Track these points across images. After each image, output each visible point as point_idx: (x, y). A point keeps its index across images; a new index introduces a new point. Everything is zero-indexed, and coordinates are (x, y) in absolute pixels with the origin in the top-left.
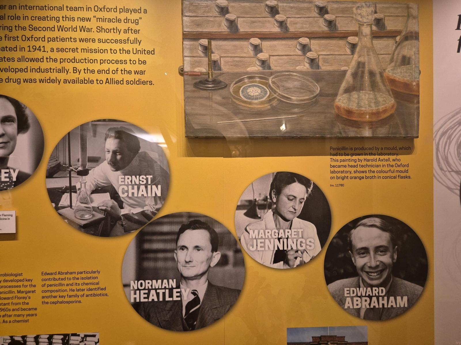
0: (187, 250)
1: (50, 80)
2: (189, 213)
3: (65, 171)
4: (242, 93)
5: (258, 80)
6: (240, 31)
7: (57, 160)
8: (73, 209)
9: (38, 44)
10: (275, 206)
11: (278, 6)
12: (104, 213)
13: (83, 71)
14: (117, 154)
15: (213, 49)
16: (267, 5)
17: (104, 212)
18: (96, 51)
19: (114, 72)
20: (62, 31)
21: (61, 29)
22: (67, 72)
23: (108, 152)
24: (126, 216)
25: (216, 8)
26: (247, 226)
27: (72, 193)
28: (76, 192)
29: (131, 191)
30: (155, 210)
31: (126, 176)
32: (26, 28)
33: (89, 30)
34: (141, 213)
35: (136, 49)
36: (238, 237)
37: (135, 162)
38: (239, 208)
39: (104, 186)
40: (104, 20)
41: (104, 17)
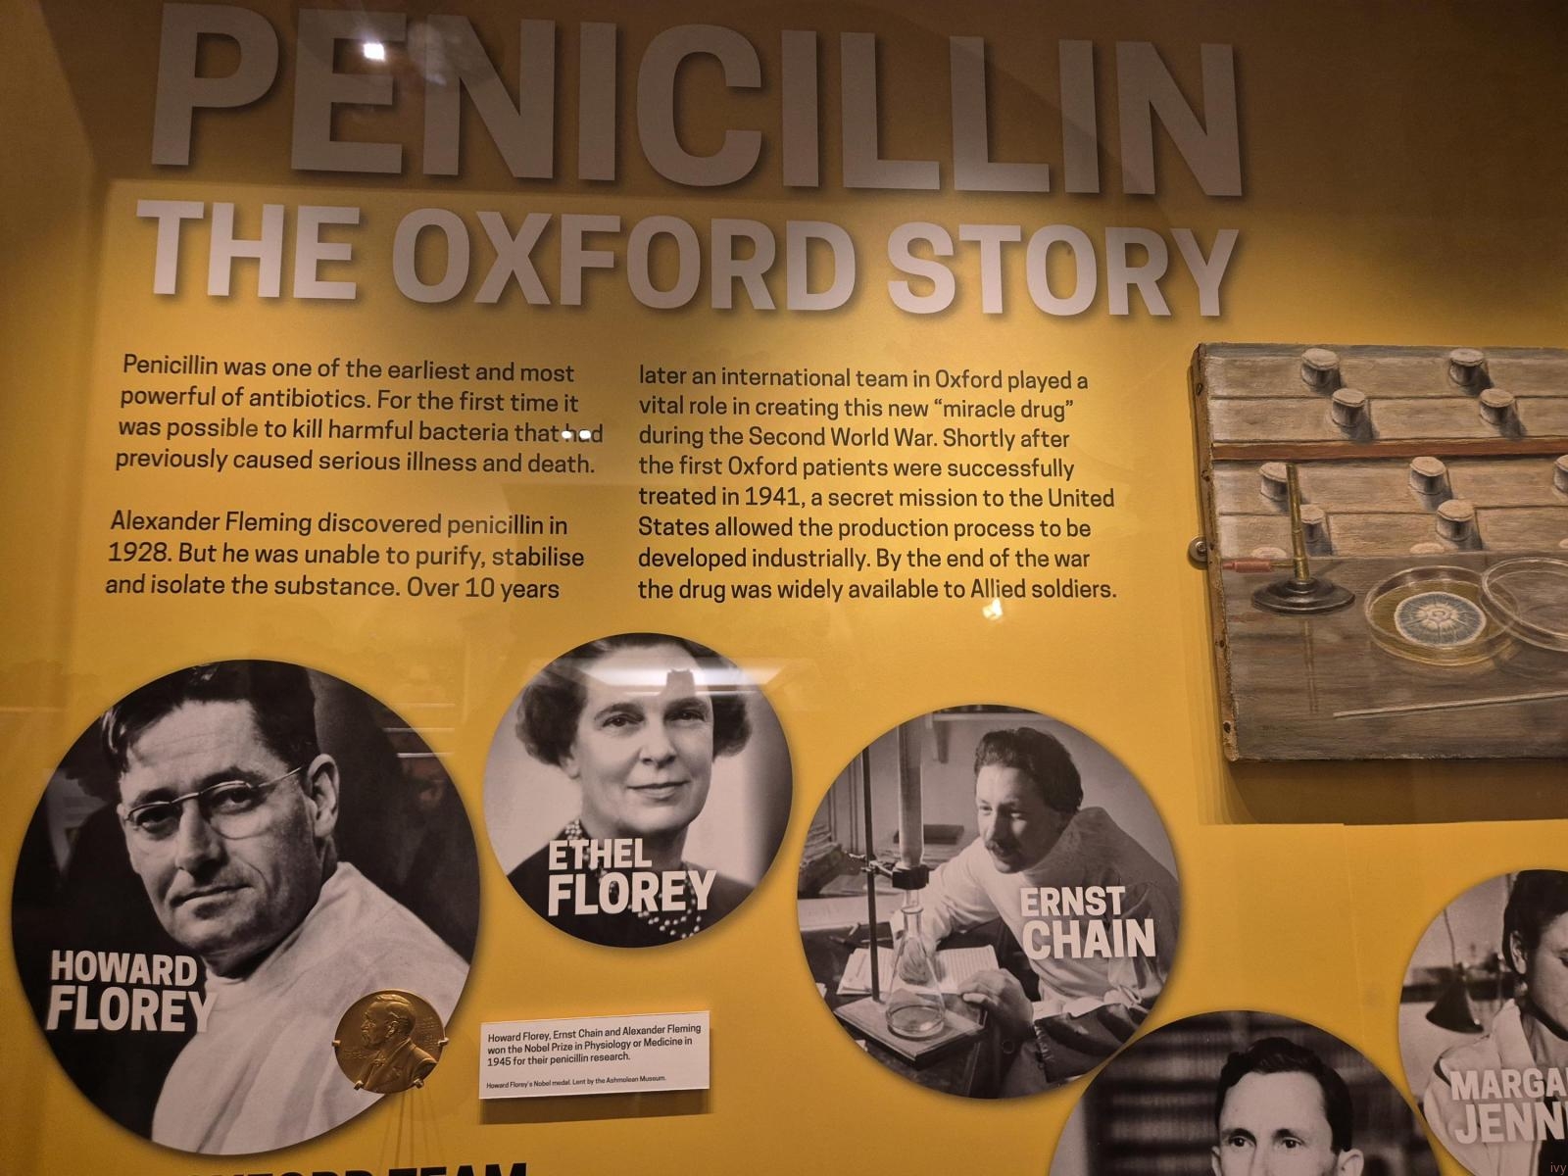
0: (1252, 1143)
1: (810, 587)
2: (1249, 1013)
3: (855, 873)
4: (1403, 621)
5: (1447, 580)
6: (1381, 437)
7: (830, 839)
8: (883, 1003)
9: (775, 482)
10: (1524, 987)
11: (1486, 365)
12: (979, 1016)
13: (905, 559)
14: (1014, 815)
15: (1303, 492)
16: (1453, 363)
17: (978, 1011)
18: (942, 500)
19: (995, 560)
20: (846, 443)
21: (843, 437)
22: (861, 564)
23: (986, 808)
24: (1051, 1026)
25: (1303, 372)
26: (1441, 1058)
27: (880, 949)
28: (889, 944)
29: (1060, 940)
30: (1141, 1005)
31: (1042, 889)
32: (742, 437)
33: (924, 440)
34: (1096, 1013)
35: (1060, 490)
36: (1415, 1097)
37: (1068, 843)
38: (1410, 994)
39: (975, 922)
40: (964, 410)
41: (964, 401)
